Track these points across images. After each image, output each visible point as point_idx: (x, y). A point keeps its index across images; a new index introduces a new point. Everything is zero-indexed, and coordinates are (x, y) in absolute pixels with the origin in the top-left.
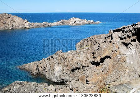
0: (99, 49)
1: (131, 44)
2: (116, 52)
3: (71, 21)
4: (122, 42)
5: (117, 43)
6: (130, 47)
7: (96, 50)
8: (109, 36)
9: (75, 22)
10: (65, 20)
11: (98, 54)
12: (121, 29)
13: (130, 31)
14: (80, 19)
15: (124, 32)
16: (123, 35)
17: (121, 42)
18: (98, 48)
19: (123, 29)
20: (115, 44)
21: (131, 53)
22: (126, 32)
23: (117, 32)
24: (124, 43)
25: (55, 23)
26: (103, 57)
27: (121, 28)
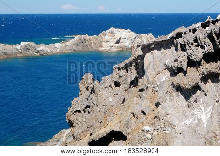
0: (88, 106)
1: (200, 90)
2: (143, 118)
3: (107, 38)
4: (173, 84)
5: (157, 89)
6: (196, 101)
7: (79, 111)
8: (131, 64)
9: (118, 42)
10: (87, 36)
11: (85, 127)
12: (172, 38)
13: (198, 46)
14: (132, 33)
15: (179, 47)
16: (176, 60)
17: (170, 83)
18: (87, 103)
19: (175, 38)
20: (150, 91)
21: (196, 121)
22: (183, 48)
23: (159, 50)
24: (179, 88)
25: (58, 45)
26: (101, 136)
27: (170, 35)
